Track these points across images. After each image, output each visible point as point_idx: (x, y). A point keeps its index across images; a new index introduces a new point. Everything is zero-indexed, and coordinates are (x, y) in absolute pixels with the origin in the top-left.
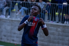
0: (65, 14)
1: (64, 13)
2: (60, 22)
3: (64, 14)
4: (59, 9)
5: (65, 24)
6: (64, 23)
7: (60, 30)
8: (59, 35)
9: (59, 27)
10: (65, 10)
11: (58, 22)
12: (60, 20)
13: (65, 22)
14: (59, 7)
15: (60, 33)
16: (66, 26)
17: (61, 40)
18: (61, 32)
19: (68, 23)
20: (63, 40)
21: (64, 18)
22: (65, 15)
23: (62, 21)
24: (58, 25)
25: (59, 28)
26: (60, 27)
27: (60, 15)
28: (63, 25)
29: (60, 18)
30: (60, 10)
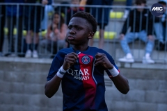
0: (26, 29)
1: (24, 27)
2: (13, 55)
3: (24, 32)
4: (9, 17)
5: (28, 58)
6: (24, 56)
7: (15, 76)
8: (12, 91)
9: (11, 67)
10: (26, 18)
11: (7, 55)
12: (13, 47)
13: (29, 53)
14: (9, 13)
15: (16, 84)
16: (30, 64)
17: (18, 103)
18: (19, 81)
19: (35, 55)
20: (23, 104)
21: (25, 41)
22: (27, 33)
23: (19, 51)
24: (8, 63)
25: (13, 70)
26: (15, 68)
27: (13, 35)
28: (20, 63)
29: (13, 42)
30: (12, 19)
